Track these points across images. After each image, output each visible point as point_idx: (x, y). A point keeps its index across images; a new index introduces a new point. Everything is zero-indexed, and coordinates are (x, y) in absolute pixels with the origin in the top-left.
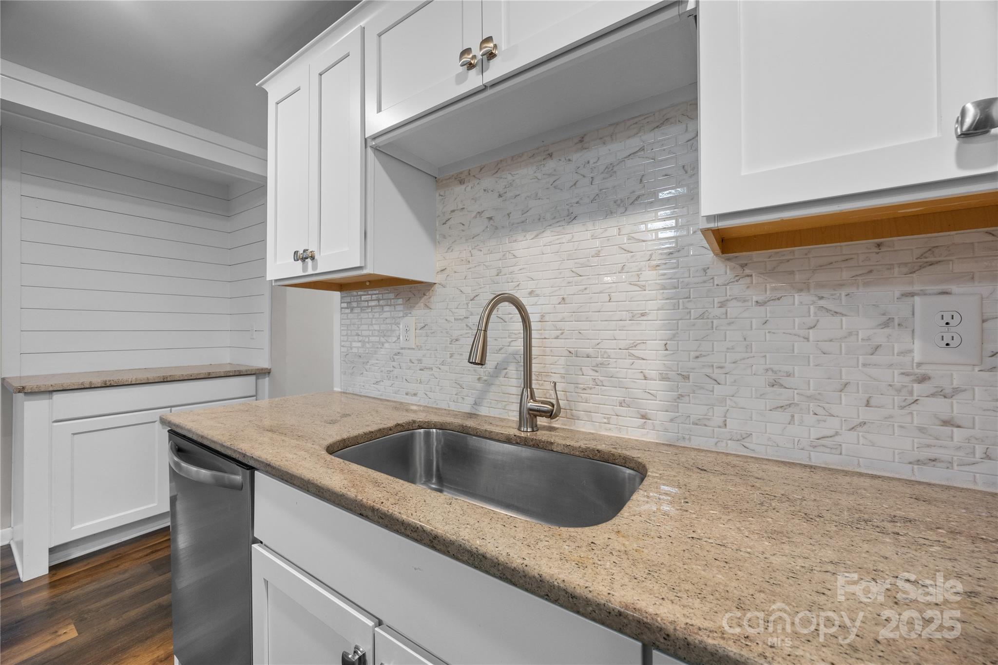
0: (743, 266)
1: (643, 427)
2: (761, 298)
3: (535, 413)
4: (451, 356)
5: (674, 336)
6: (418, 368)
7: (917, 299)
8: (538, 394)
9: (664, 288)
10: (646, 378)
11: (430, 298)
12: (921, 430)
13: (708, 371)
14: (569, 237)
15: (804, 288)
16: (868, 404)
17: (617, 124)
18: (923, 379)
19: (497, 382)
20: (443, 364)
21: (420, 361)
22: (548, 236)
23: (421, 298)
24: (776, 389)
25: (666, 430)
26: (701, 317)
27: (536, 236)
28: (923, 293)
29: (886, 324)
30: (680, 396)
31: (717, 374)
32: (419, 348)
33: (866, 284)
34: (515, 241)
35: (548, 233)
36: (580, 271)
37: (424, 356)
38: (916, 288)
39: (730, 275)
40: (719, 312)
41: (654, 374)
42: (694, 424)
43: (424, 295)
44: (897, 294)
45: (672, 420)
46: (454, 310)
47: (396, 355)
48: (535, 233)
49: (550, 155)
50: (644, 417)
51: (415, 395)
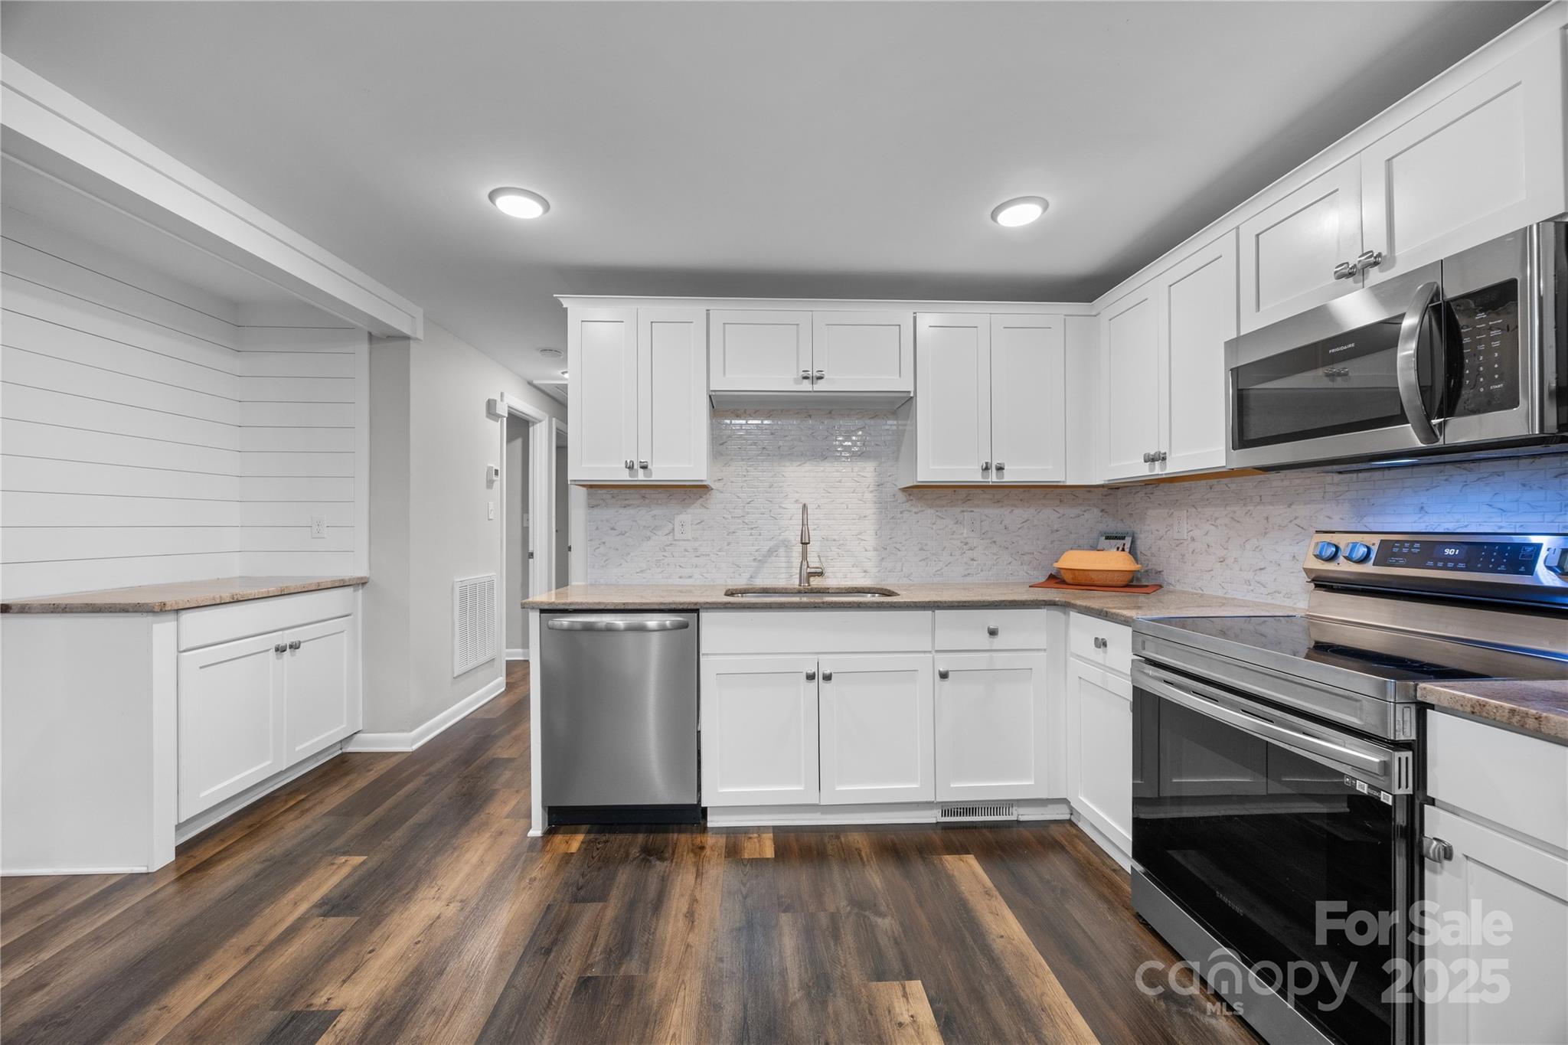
0: (910, 495)
1: (864, 577)
2: (916, 510)
3: (811, 575)
4: (728, 544)
5: (880, 528)
6: (694, 556)
7: (965, 513)
8: (811, 565)
9: (875, 503)
10: (866, 550)
11: (707, 500)
12: (966, 563)
13: (894, 545)
14: (822, 469)
15: (931, 506)
16: (951, 555)
17: (852, 410)
18: (966, 544)
19: (770, 560)
20: (720, 550)
21: (696, 550)
22: (808, 467)
23: (697, 499)
24: (922, 552)
25: (876, 577)
26: (893, 518)
27: (800, 465)
28: (967, 511)
29: (956, 523)
30: (883, 559)
31: (898, 546)
32: (695, 539)
33: (951, 506)
34: (784, 466)
35: (807, 464)
36: (830, 490)
37: (700, 545)
38: (965, 509)
39: (905, 499)
40: (899, 516)
41: (871, 549)
42: (889, 572)
43: (701, 497)
44: (959, 510)
45: (879, 572)
46: (731, 510)
47: (667, 546)
48: (799, 463)
49: (810, 416)
50: (865, 571)
51: (690, 577)
